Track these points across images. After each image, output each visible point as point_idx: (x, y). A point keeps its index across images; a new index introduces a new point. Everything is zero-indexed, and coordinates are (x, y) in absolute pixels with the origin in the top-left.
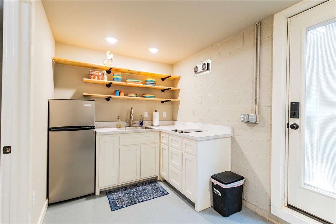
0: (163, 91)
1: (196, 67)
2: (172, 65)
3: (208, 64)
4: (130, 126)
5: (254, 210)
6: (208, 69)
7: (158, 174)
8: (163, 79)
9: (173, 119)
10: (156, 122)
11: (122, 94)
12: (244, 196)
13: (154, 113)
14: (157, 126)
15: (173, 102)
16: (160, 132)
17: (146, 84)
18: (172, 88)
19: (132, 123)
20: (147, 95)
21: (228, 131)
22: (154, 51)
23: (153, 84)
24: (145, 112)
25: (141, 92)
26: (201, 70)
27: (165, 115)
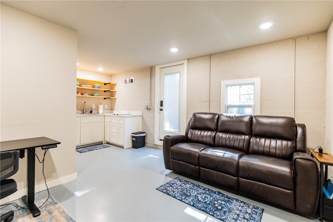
0: (105, 91)
1: (126, 80)
2: (111, 76)
3: (132, 80)
4: (84, 113)
5: (150, 146)
6: (132, 82)
7: (103, 140)
8: (105, 84)
9: (112, 109)
10: (101, 111)
11: (79, 93)
12: (146, 141)
13: (100, 105)
14: (102, 113)
15: (112, 98)
16: (105, 116)
17: (94, 88)
18: (111, 90)
19: (85, 111)
20: (95, 95)
21: (140, 114)
22: (100, 69)
23: (99, 88)
24: (93, 105)
25: (91, 93)
26: (129, 82)
27: (106, 107)
